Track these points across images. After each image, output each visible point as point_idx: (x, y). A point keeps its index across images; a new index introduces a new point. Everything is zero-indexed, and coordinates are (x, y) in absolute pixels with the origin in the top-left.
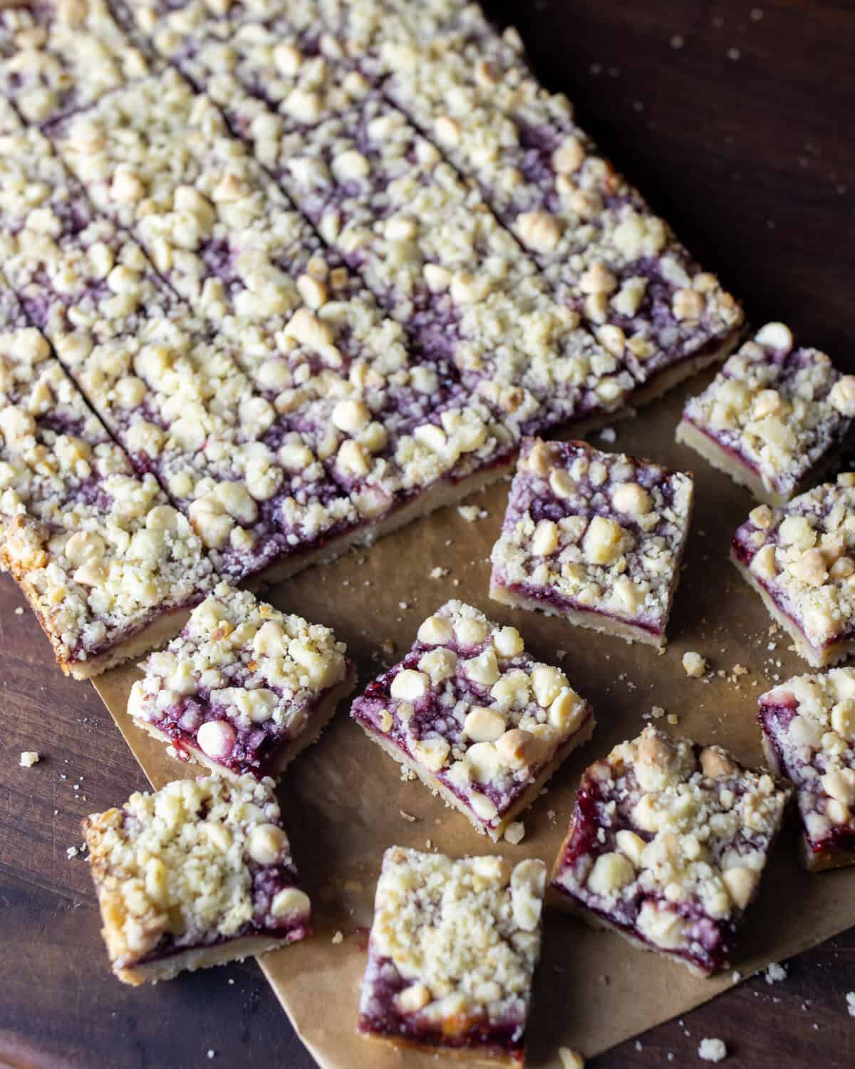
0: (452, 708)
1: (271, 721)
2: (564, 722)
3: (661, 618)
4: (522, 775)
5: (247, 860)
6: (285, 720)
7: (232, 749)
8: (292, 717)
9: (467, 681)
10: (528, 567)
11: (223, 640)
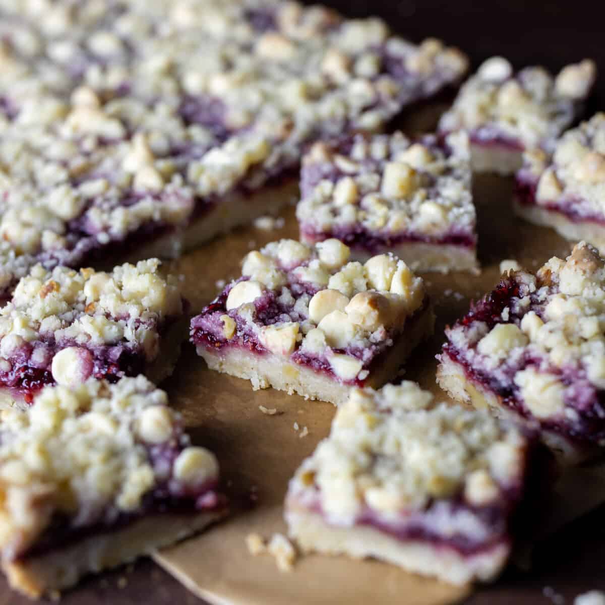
0: (293, 306)
1: (125, 340)
2: (409, 291)
3: (471, 224)
4: (378, 335)
5: (138, 441)
6: (138, 337)
7: (92, 366)
8: (144, 333)
9: (302, 285)
10: (335, 212)
11: (54, 293)
